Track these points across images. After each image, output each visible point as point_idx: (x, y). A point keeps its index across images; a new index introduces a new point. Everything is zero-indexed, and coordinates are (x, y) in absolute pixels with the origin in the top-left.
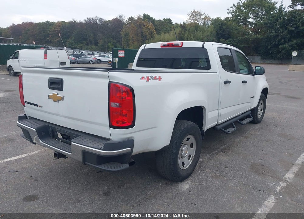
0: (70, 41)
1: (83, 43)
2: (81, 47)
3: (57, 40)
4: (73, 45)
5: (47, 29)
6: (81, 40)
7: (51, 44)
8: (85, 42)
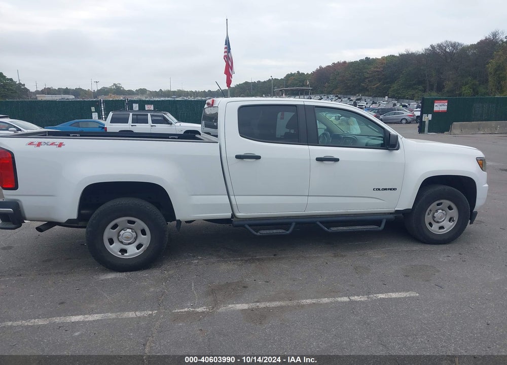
0: (395, 86)
1: (417, 89)
2: (413, 95)
3: (376, 86)
4: (399, 93)
5: (364, 71)
6: (414, 84)
7: (367, 93)
8: (421, 87)
